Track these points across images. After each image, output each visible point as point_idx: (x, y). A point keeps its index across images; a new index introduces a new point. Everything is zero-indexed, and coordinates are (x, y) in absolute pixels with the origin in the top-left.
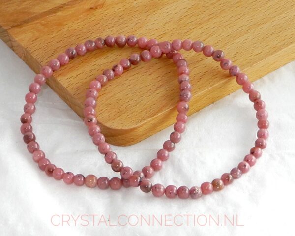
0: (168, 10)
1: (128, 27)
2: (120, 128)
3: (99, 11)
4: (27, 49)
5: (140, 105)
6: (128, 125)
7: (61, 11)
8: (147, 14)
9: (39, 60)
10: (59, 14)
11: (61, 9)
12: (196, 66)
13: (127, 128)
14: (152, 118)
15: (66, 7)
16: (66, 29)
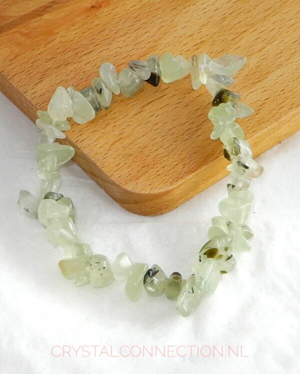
0: (204, 6)
1: (148, 34)
2: (147, 192)
3: (105, 10)
4: (3, 73)
5: (175, 154)
6: (160, 186)
7: (48, 12)
8: (174, 12)
9: (22, 90)
10: (47, 16)
11: (49, 9)
12: (251, 90)
13: (156, 191)
14: (194, 174)
15: (57, 6)
16: (58, 40)
